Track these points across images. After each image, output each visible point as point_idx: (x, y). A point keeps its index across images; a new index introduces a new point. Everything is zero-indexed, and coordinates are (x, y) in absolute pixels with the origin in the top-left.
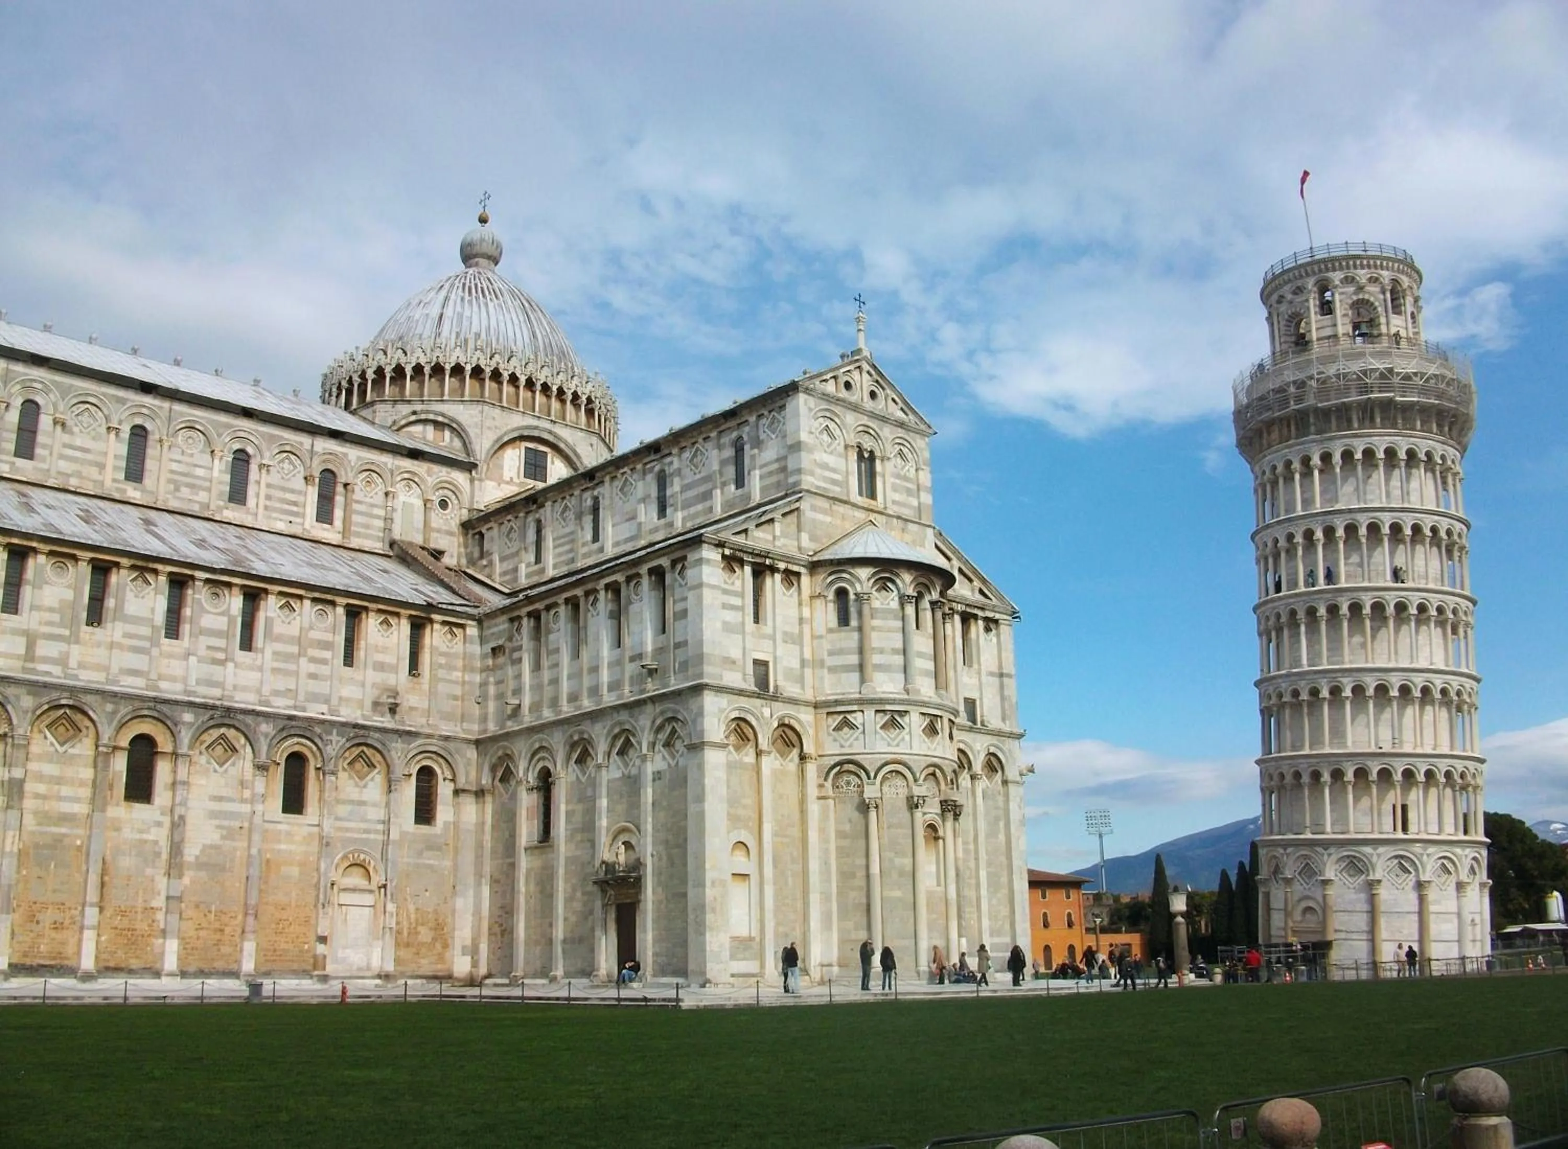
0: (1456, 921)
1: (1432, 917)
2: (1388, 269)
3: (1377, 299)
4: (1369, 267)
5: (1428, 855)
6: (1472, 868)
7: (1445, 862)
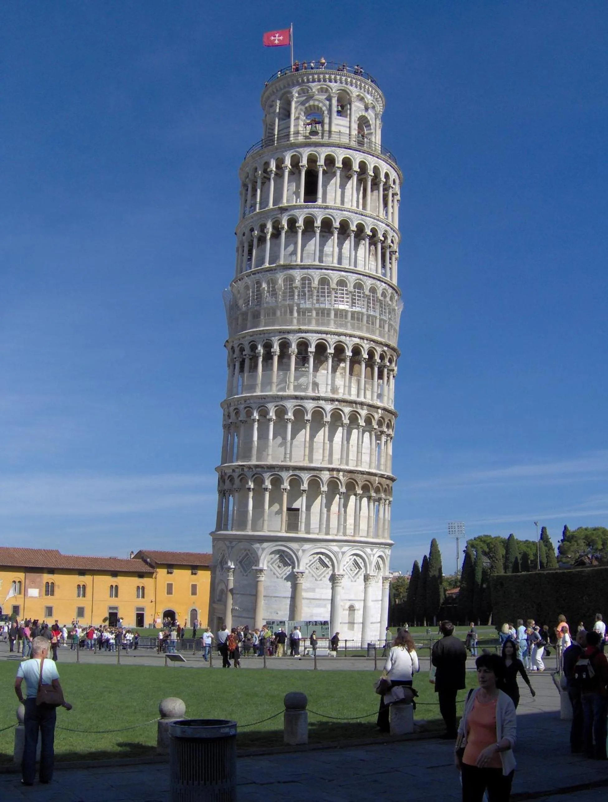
0: (329, 606)
1: (304, 601)
2: (336, 82)
3: (325, 105)
4: (319, 81)
5: (304, 551)
6: (356, 564)
7: (323, 557)
